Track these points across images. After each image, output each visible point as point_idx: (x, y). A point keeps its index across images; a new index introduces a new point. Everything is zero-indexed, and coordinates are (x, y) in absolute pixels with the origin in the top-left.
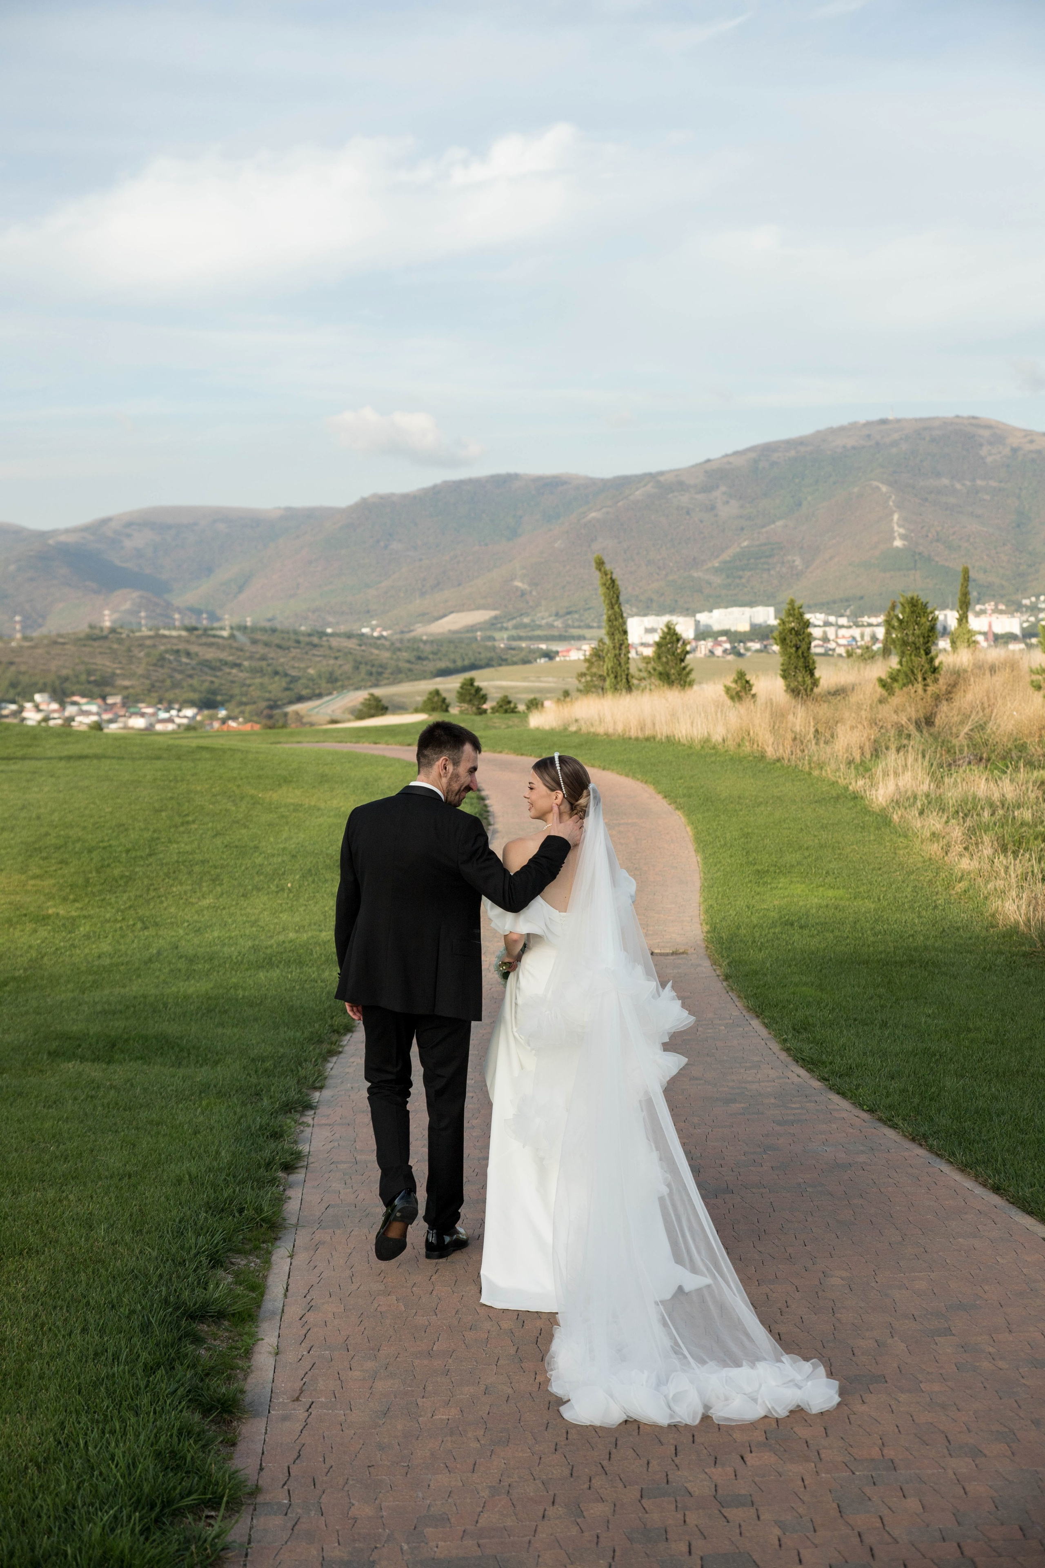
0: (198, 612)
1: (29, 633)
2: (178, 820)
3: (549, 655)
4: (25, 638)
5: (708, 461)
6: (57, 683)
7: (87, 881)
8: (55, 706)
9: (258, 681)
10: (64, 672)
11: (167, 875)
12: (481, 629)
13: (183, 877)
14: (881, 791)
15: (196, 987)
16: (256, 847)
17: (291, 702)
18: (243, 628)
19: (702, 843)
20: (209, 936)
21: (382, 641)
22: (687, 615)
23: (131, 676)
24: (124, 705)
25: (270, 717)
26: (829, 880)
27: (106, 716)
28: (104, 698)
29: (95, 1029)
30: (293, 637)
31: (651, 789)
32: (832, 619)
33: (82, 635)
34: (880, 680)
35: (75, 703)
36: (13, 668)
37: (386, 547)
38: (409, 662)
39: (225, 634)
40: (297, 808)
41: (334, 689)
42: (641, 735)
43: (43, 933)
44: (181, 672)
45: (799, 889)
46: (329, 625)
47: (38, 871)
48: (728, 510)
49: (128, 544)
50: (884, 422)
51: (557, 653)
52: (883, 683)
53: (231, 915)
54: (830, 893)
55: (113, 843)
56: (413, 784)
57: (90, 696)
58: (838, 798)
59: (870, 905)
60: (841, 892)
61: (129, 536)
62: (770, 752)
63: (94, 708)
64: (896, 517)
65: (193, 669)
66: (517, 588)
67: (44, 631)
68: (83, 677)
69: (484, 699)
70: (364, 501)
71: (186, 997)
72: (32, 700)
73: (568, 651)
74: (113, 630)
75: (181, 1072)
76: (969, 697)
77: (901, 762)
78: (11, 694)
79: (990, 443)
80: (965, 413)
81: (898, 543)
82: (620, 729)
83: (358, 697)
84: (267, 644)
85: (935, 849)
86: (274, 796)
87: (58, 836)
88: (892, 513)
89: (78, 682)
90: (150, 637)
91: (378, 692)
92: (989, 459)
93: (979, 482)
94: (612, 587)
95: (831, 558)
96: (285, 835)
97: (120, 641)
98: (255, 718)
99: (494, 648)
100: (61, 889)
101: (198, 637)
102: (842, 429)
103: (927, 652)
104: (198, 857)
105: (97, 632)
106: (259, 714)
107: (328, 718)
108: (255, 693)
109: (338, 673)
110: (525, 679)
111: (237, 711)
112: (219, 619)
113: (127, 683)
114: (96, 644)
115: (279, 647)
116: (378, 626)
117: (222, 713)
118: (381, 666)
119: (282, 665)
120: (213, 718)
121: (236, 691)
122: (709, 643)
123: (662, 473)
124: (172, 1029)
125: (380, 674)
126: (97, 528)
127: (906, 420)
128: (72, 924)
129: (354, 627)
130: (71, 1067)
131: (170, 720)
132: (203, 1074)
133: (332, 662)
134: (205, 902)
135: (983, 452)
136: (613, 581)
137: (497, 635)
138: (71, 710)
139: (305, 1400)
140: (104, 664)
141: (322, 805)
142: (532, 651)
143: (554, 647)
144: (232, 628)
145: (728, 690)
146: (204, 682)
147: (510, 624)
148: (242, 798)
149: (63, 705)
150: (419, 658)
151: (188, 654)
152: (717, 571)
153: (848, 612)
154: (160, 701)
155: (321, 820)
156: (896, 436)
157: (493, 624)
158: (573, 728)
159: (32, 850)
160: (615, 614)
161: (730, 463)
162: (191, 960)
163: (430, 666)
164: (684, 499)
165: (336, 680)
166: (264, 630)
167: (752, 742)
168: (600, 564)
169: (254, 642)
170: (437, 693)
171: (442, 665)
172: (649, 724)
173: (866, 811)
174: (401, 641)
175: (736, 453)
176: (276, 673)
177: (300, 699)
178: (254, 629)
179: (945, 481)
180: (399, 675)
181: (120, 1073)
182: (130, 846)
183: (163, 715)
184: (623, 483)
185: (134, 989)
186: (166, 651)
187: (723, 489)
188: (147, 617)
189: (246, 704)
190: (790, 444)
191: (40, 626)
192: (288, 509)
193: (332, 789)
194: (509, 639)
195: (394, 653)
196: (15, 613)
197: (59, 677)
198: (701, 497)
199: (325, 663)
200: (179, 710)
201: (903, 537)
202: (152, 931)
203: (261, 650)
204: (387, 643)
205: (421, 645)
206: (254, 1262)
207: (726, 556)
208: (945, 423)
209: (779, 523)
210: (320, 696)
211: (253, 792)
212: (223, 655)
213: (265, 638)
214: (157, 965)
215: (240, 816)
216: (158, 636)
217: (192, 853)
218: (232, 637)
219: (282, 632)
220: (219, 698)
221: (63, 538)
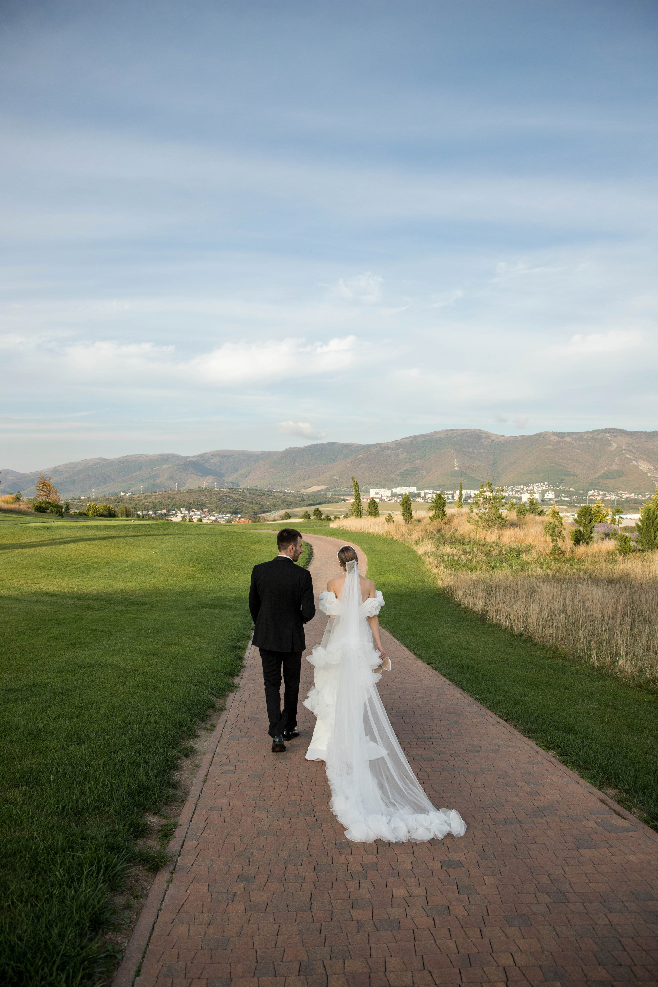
0: (233, 483)
1: (180, 489)
2: (228, 553)
3: (344, 500)
4: (178, 490)
5: (397, 440)
6: (188, 505)
7: (205, 568)
8: (187, 512)
9: (251, 506)
10: (190, 501)
11: (225, 568)
12: (323, 491)
13: (229, 568)
14: (421, 550)
15: (234, 595)
16: (248, 561)
17: (261, 513)
18: (247, 489)
19: (369, 563)
20: (236, 583)
21: (291, 494)
22: (389, 489)
23: (211, 503)
24: (208, 512)
25: (255, 518)
26: (400, 574)
27: (202, 516)
28: (202, 510)
29: (210, 602)
30: (263, 492)
31: (359, 548)
32: (435, 492)
33: (196, 490)
34: (430, 517)
35: (193, 511)
36: (174, 500)
37: (293, 464)
38: (299, 501)
39: (241, 490)
40: (260, 550)
41: (275, 509)
42: (360, 531)
43: (195, 581)
44: (227, 502)
45: (391, 576)
46: (274, 488)
47: (193, 566)
48: (403, 456)
49: (212, 461)
50: (452, 430)
51: (347, 500)
52: (430, 518)
53: (241, 578)
54: (398, 578)
55: (211, 559)
56: (278, 556)
57: (198, 509)
58: (410, 551)
59: (407, 581)
60: (402, 578)
61: (212, 459)
62: (395, 537)
63: (199, 513)
64: (456, 460)
65: (231, 501)
66: (335, 478)
67: (184, 488)
68: (196, 503)
69: (322, 515)
70: (287, 449)
71: (231, 597)
72: (180, 510)
73: (351, 499)
74: (206, 489)
75: (230, 612)
76: (454, 523)
77: (427, 542)
78: (173, 508)
79: (485, 438)
80: (477, 429)
81: (456, 468)
82: (354, 529)
83: (282, 512)
84: (254, 494)
85: (429, 567)
86: (254, 547)
87: (197, 556)
88: (454, 459)
89: (194, 505)
90: (217, 491)
91: (288, 511)
92: (485, 443)
93: (482, 450)
94: (356, 485)
95: (435, 472)
96: (256, 558)
97: (208, 492)
98: (250, 518)
99: (327, 497)
100: (198, 570)
101: (232, 491)
102: (439, 432)
103: (443, 510)
104: (233, 563)
105: (201, 489)
106: (251, 516)
107: (273, 519)
108: (250, 510)
109: (276, 504)
110: (336, 508)
111: (244, 515)
112: (239, 486)
113: (209, 505)
114: (200, 493)
115: (258, 495)
116: (290, 489)
117: (239, 516)
118: (290, 502)
119: (259, 501)
120: (236, 517)
121: (244, 509)
122: (396, 498)
123: (382, 444)
124: (228, 603)
125: (290, 505)
126: (202, 456)
127: (459, 430)
128: (202, 579)
129: (282, 490)
130: (206, 610)
131: (223, 518)
132: (235, 612)
133: (275, 500)
134: (235, 575)
135: (483, 441)
136: (357, 484)
137: (328, 493)
138: (192, 513)
139: (254, 659)
140: (203, 499)
141: (267, 550)
142: (339, 499)
143: (346, 498)
144: (243, 489)
145: (386, 519)
146: (234, 506)
147: (332, 490)
148: (245, 547)
149: (189, 512)
150: (303, 500)
151: (229, 497)
152: (398, 475)
153: (440, 490)
154: (220, 512)
155: (266, 554)
156: (456, 435)
157: (327, 490)
158: (342, 528)
159: (190, 560)
160: (357, 494)
161: (403, 441)
162: (232, 589)
163: (306, 503)
164: (389, 452)
165: (276, 506)
166: (253, 490)
167: (390, 535)
168: (353, 479)
169: (250, 493)
170: (307, 512)
171: (310, 502)
172: (363, 528)
173: (416, 556)
174: (297, 494)
175: (405, 438)
176: (257, 503)
177: (264, 512)
178: (250, 489)
179: (471, 449)
180: (296, 505)
181: (217, 611)
182: (215, 560)
183: (220, 516)
184: (369, 446)
185: (219, 594)
186: (222, 496)
187: (401, 449)
188: (216, 485)
189: (247, 513)
190: (422, 436)
191: (183, 486)
192: (262, 451)
193: (270, 545)
194: (331, 495)
195: (295, 498)
196: (176, 482)
197: (188, 503)
198: (394, 452)
199: (272, 501)
200: (226, 515)
201: (458, 466)
202: (222, 582)
203: (252, 496)
204: (293, 495)
205: (304, 496)
206: (245, 643)
207: (401, 471)
208: (471, 431)
209: (419, 461)
210: (270, 511)
211: (248, 545)
212: (240, 497)
213: (254, 492)
214: (224, 590)
215: (244, 552)
216: (220, 491)
217: (232, 562)
218: (243, 491)
219: (259, 490)
220: (238, 511)
221: (192, 459)
